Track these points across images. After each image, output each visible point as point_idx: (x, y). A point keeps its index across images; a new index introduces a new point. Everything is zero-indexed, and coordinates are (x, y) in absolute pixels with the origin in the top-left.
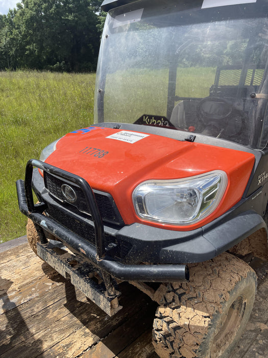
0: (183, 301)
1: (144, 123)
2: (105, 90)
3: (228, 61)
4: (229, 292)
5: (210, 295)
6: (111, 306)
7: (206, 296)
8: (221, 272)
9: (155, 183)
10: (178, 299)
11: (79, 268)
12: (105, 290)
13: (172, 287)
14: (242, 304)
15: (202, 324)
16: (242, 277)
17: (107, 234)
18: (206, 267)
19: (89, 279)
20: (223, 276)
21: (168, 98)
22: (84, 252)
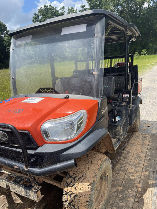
0: (76, 180)
1: (41, 92)
2: (16, 78)
3: (81, 58)
4: (98, 170)
5: (89, 174)
6: (37, 196)
7: (87, 174)
8: (92, 161)
9: (52, 121)
10: (73, 180)
11: (14, 180)
12: (32, 187)
13: (70, 175)
14: (106, 177)
15: (88, 190)
16: (103, 161)
17: (30, 154)
18: (85, 160)
19: (21, 184)
20: (94, 162)
21: (52, 78)
22: (17, 168)
